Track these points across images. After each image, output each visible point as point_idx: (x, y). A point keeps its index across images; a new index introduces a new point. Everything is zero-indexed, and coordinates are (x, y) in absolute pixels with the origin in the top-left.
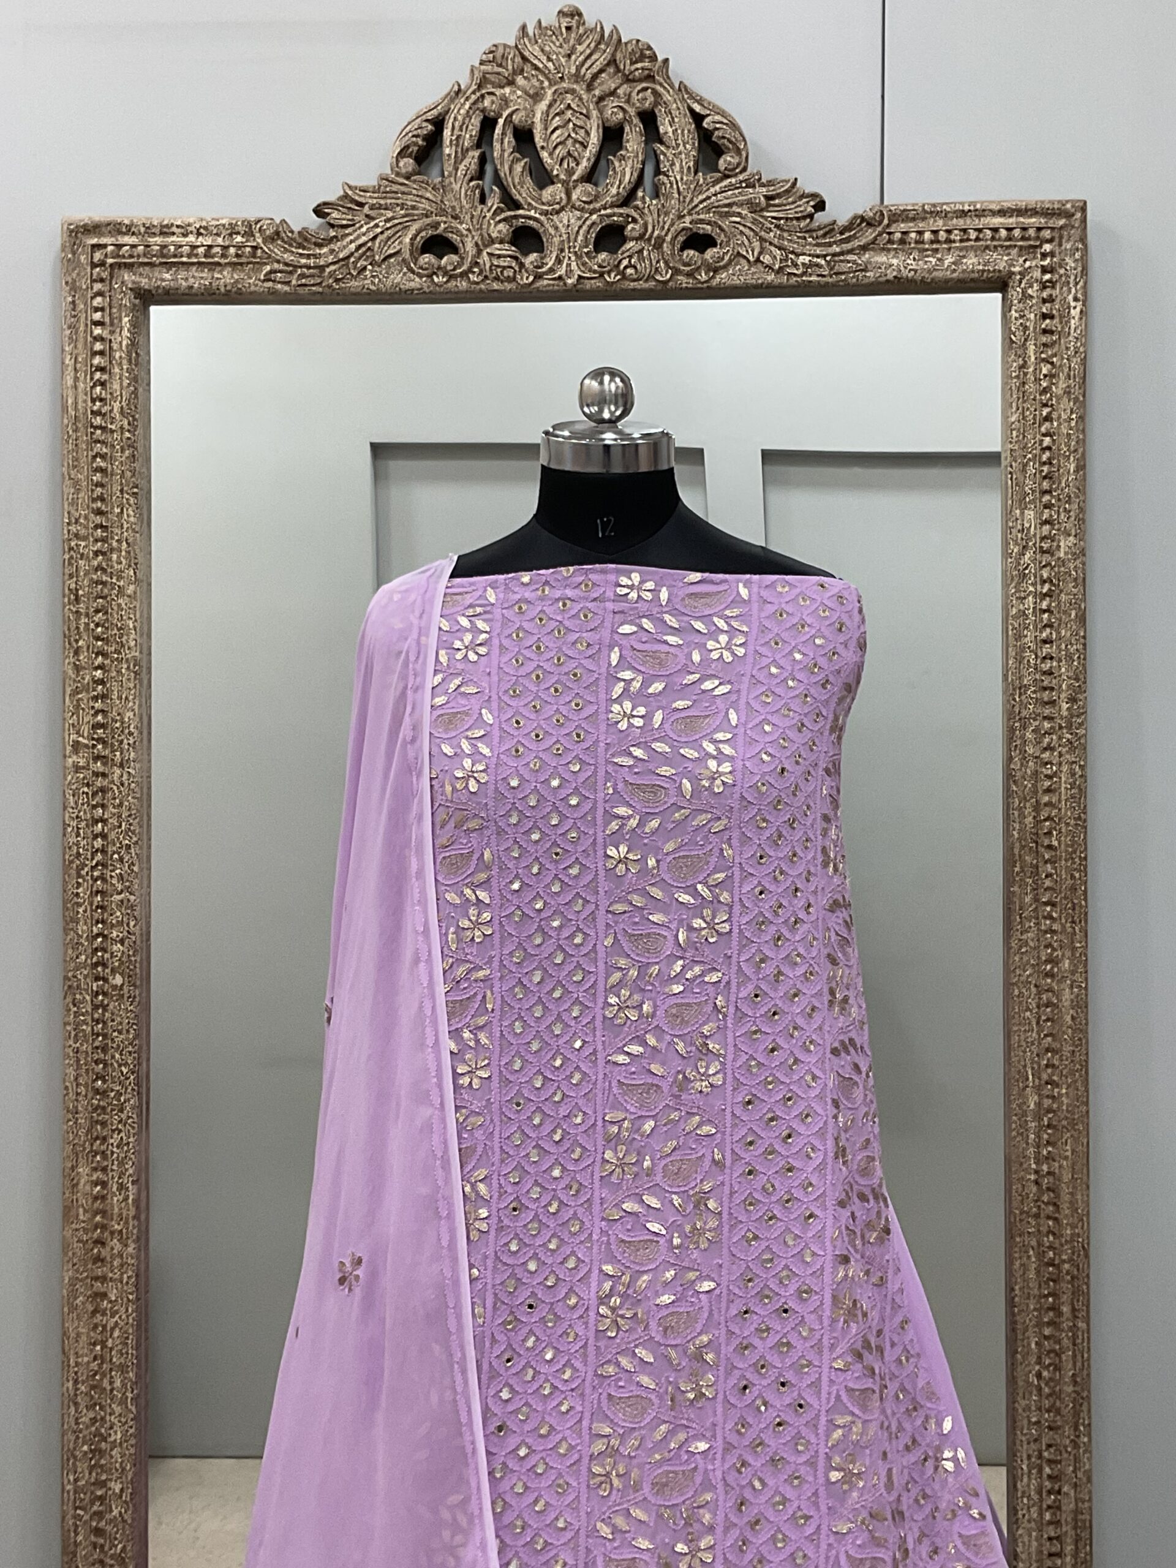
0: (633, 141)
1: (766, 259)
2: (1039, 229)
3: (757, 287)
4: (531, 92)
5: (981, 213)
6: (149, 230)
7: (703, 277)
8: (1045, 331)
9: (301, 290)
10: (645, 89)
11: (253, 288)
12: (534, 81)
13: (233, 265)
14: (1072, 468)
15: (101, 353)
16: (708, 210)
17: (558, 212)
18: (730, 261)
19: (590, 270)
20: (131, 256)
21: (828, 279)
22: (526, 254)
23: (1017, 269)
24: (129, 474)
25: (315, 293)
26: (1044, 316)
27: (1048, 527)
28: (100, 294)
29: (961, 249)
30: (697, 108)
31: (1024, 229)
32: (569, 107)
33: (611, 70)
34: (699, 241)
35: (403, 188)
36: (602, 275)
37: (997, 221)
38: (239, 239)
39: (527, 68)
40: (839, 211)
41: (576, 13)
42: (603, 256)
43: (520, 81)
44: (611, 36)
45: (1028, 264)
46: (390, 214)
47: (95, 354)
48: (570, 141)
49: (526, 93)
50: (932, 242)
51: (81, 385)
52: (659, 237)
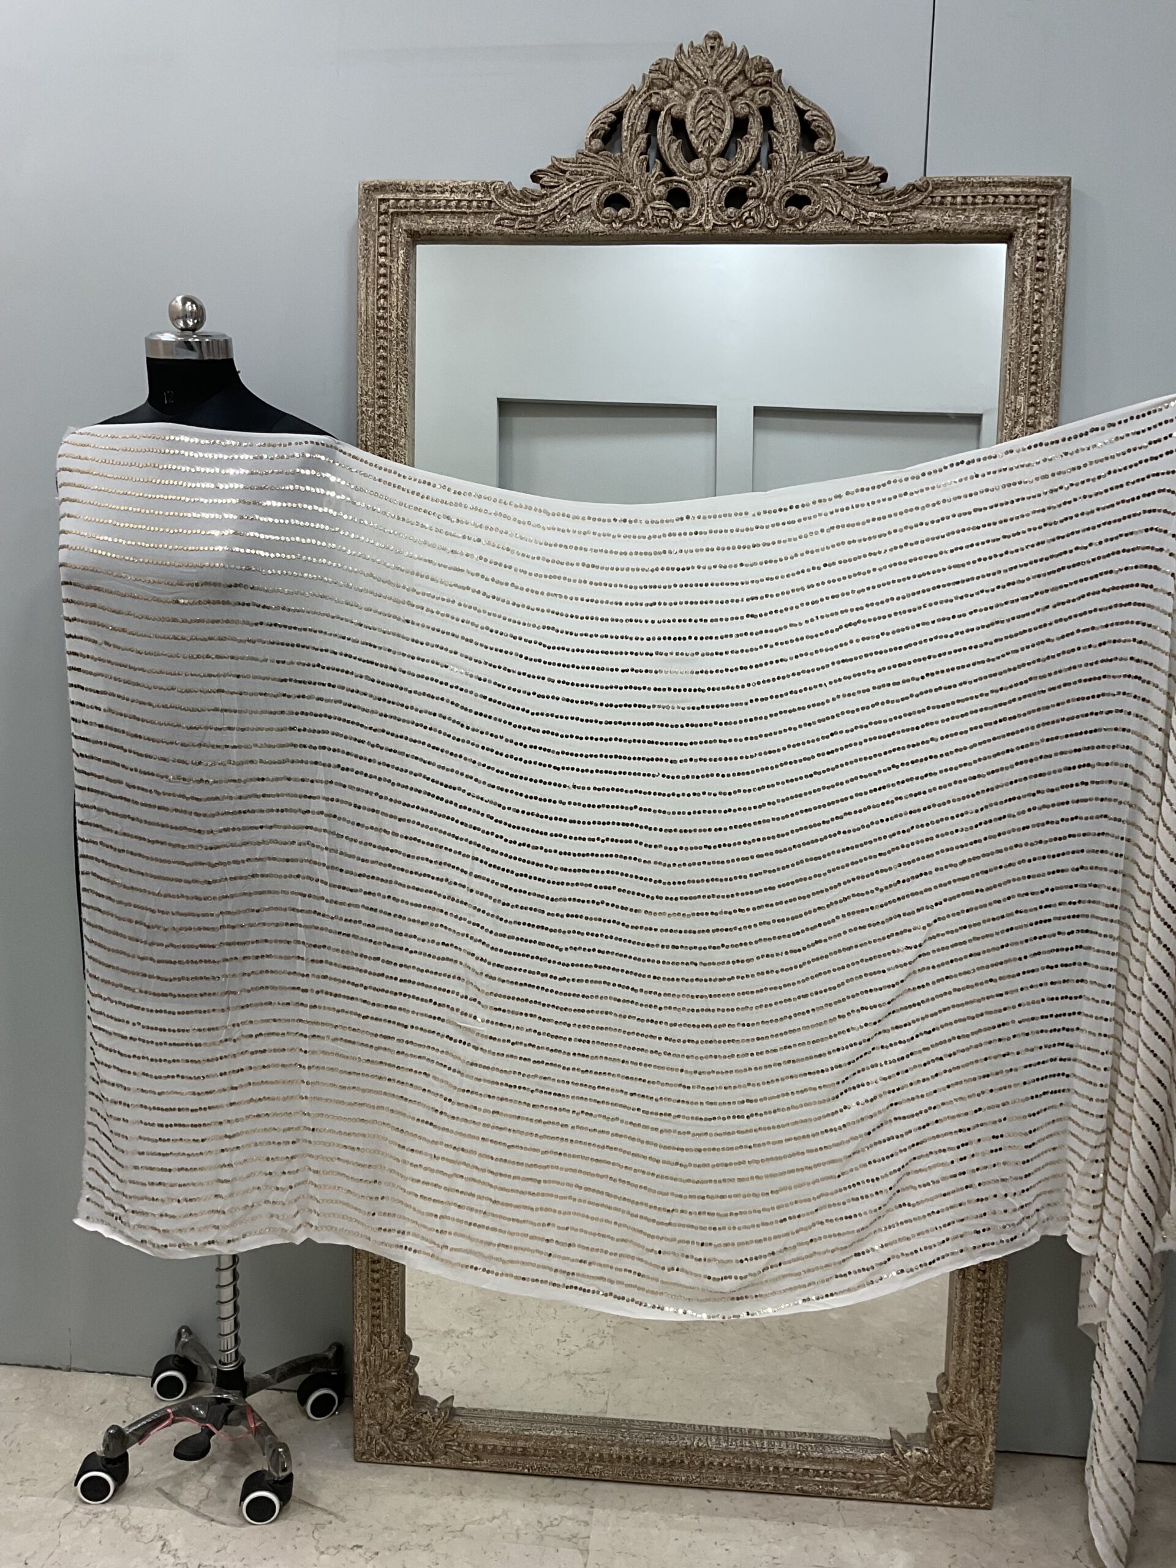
0: (755, 128)
1: (845, 214)
2: (1038, 197)
3: (837, 233)
4: (685, 92)
5: (997, 184)
6: (418, 189)
7: (801, 225)
8: (1038, 270)
9: (521, 233)
10: (765, 92)
11: (488, 231)
12: (687, 85)
13: (475, 213)
14: (1052, 366)
15: (385, 275)
16: (806, 178)
17: (700, 178)
18: (820, 214)
19: (722, 220)
20: (406, 207)
21: (888, 229)
22: (677, 208)
23: (1020, 225)
24: (401, 361)
25: (529, 235)
26: (1038, 259)
27: (1031, 410)
28: (384, 234)
29: (982, 210)
30: (801, 105)
31: (1027, 196)
32: (711, 103)
33: (741, 78)
34: (799, 201)
35: (593, 160)
36: (729, 224)
37: (1008, 190)
38: (479, 195)
39: (683, 75)
40: (897, 181)
41: (717, 37)
42: (731, 210)
43: (677, 84)
44: (742, 53)
45: (1028, 221)
46: (583, 178)
47: (380, 276)
48: (710, 128)
49: (681, 93)
50: (962, 204)
51: (370, 298)
52: (770, 197)
